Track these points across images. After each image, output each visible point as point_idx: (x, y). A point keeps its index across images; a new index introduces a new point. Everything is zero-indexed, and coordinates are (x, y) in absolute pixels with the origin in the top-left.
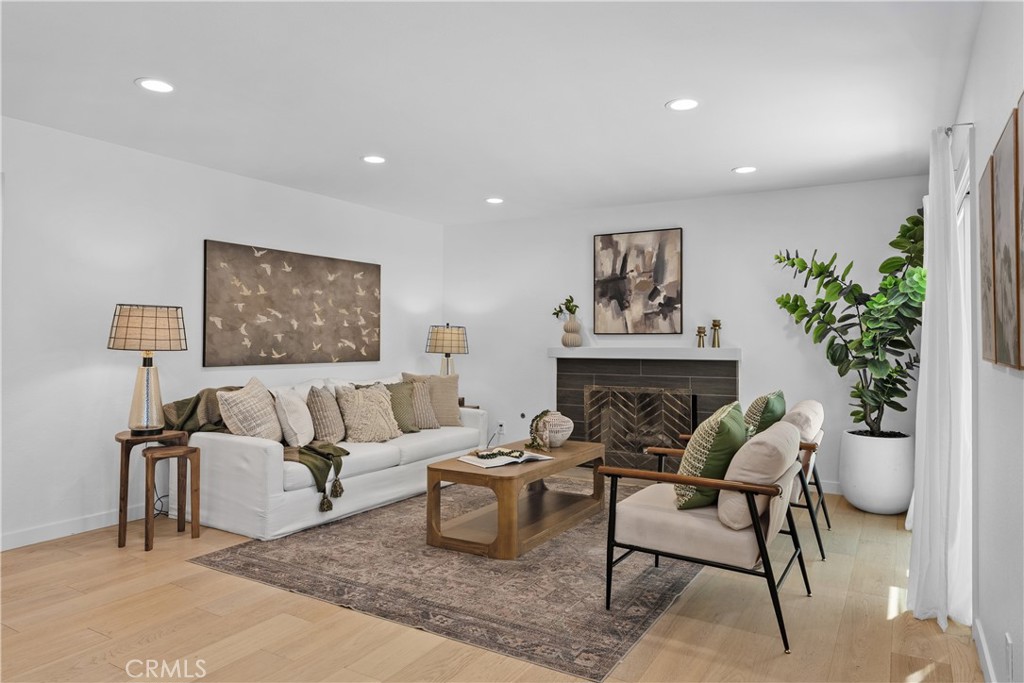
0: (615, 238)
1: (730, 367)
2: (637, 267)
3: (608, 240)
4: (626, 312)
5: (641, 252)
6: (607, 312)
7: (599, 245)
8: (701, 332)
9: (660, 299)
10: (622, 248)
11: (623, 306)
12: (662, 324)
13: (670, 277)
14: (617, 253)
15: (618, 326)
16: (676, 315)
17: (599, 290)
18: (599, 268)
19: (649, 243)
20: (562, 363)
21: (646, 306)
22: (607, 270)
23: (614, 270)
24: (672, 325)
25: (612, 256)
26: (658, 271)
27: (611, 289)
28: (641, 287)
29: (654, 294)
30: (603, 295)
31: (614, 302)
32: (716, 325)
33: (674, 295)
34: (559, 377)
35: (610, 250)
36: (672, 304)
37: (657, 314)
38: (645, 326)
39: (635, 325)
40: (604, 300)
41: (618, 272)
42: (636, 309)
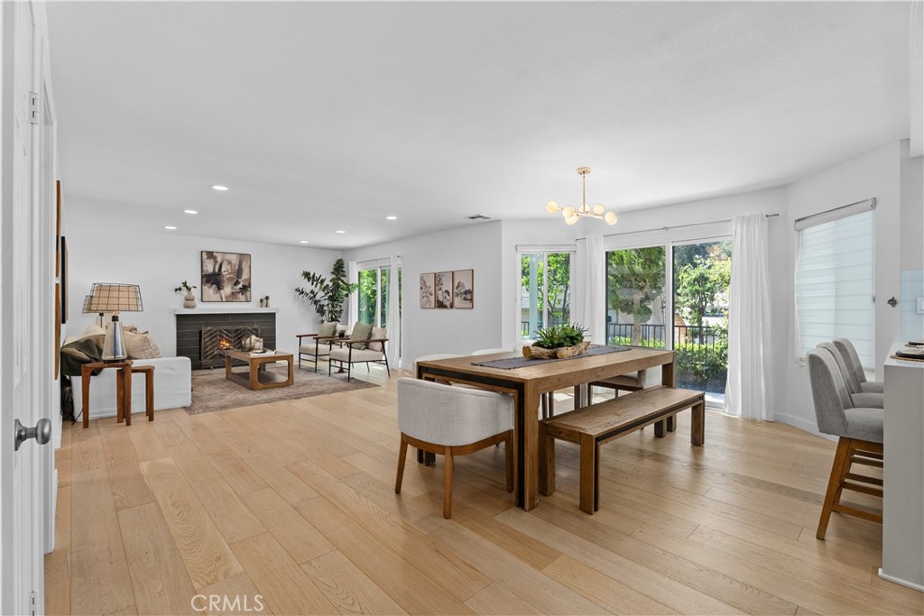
0: (215, 254)
1: (273, 315)
2: (227, 270)
3: (211, 255)
4: (222, 291)
5: (230, 263)
6: (210, 291)
7: (205, 256)
8: (261, 301)
9: (240, 286)
10: (219, 260)
11: (220, 287)
12: (241, 297)
13: (245, 276)
14: (216, 262)
15: (217, 297)
16: (248, 293)
17: (204, 279)
18: (204, 268)
19: (235, 260)
20: (179, 317)
21: (232, 288)
22: (210, 268)
23: (214, 270)
24: (246, 297)
25: (213, 263)
26: (239, 272)
27: (212, 279)
28: (230, 279)
29: (237, 283)
30: (207, 282)
31: (214, 286)
32: (267, 298)
33: (247, 284)
34: (178, 325)
35: (212, 260)
36: (246, 288)
37: (239, 293)
38: (232, 298)
39: (227, 297)
40: (208, 285)
41: (217, 271)
42: (227, 290)
